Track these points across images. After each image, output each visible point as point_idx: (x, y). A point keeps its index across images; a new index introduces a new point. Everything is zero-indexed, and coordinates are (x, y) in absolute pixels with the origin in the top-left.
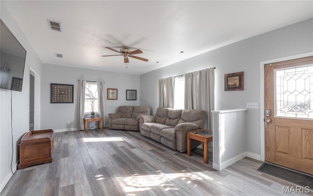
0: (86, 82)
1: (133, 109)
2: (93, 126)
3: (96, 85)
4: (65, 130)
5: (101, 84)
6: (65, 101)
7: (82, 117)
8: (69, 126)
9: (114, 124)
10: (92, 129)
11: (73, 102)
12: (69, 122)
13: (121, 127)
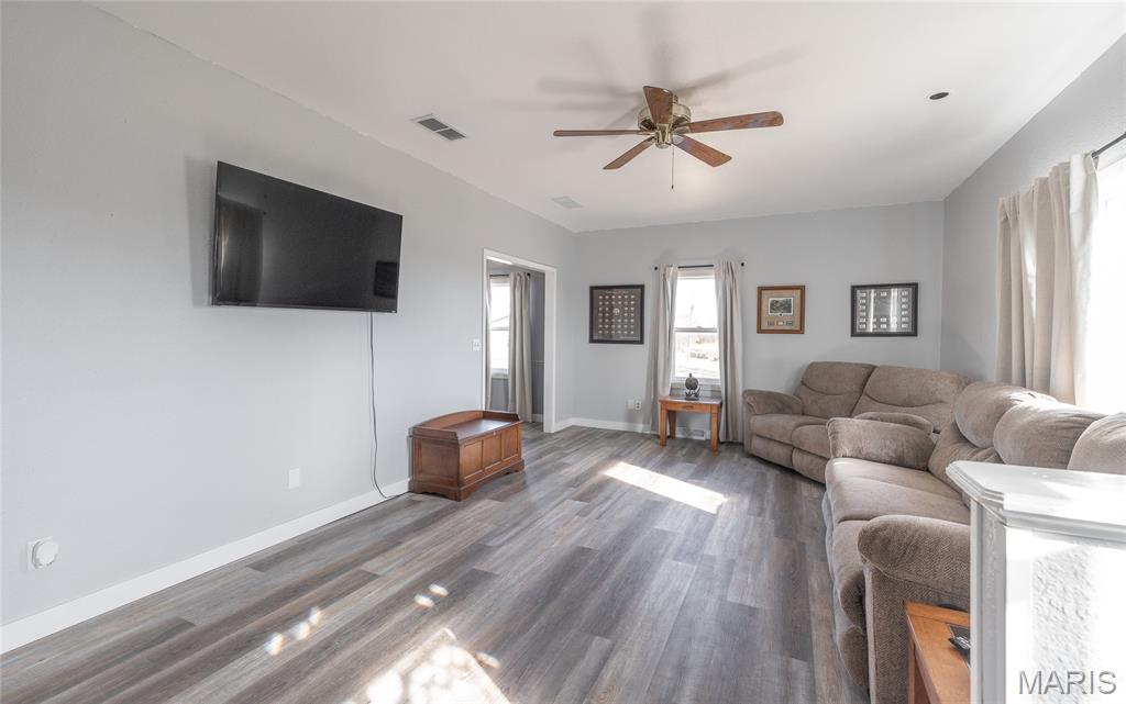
0: (680, 272)
1: (867, 379)
2: (701, 427)
3: (713, 276)
4: (620, 426)
5: (729, 270)
6: (622, 338)
7: (664, 393)
8: (631, 416)
9: (757, 435)
10: (695, 438)
11: (641, 342)
12: (631, 404)
13: (778, 453)
